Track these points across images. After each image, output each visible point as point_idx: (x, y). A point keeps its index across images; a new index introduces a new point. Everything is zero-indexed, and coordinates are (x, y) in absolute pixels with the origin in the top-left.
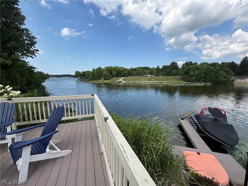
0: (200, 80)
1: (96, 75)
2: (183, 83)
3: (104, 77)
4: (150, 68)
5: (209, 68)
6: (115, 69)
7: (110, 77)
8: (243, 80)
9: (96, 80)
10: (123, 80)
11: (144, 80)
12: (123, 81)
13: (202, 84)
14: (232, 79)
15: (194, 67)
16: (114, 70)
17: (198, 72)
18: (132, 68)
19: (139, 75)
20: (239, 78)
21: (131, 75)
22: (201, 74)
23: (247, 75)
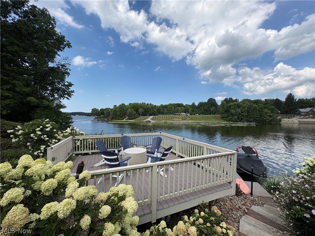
0: (243, 119)
1: (118, 113)
2: (223, 123)
3: (129, 116)
4: (184, 105)
5: (251, 105)
6: (142, 106)
7: (136, 116)
8: (290, 120)
9: (118, 120)
10: (152, 119)
11: (177, 119)
12: (152, 121)
13: (245, 124)
14: (278, 118)
15: (235, 105)
16: (140, 108)
17: (239, 110)
18: (162, 105)
19: (172, 113)
20: (286, 117)
21: (162, 113)
22: (243, 112)
23: (295, 114)
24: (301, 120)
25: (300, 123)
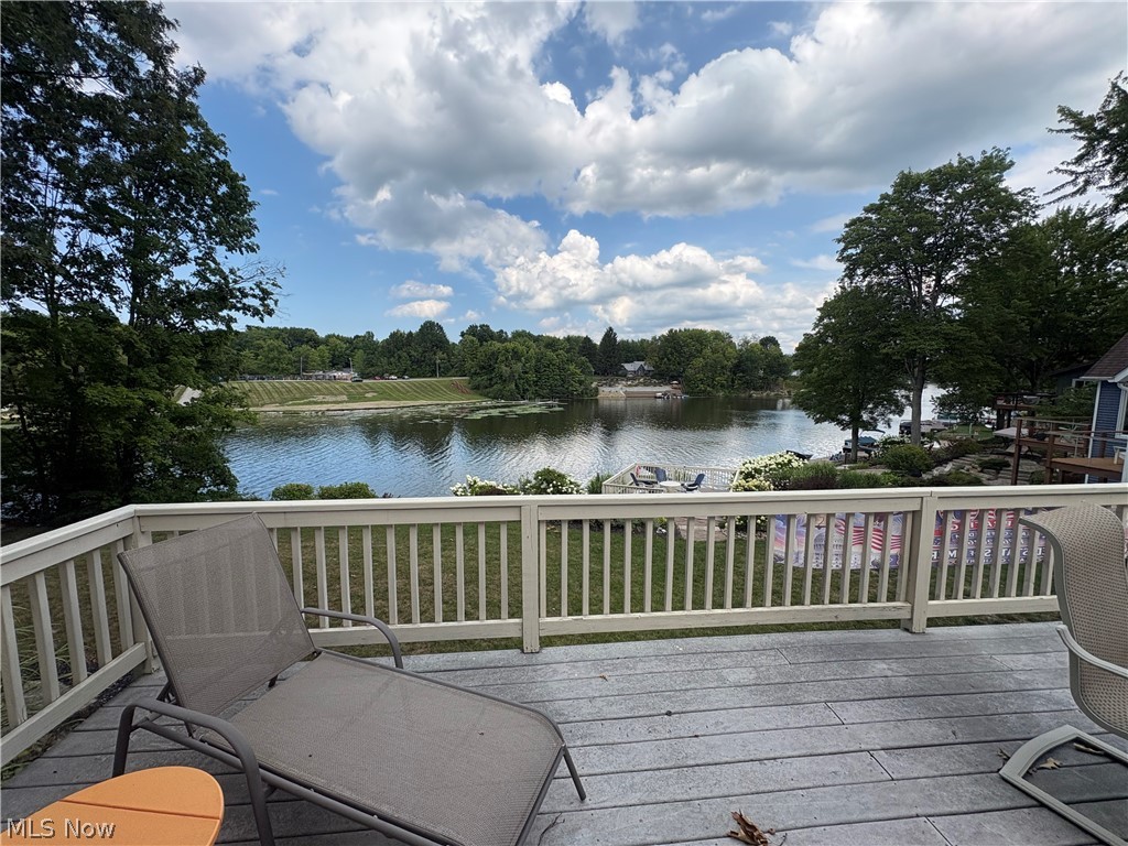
0: (527, 390)
14: (593, 386)
17: (518, 367)
19: (284, 373)
20: (606, 384)
22: (526, 373)
23: (618, 375)
24: (629, 389)
25: (629, 396)
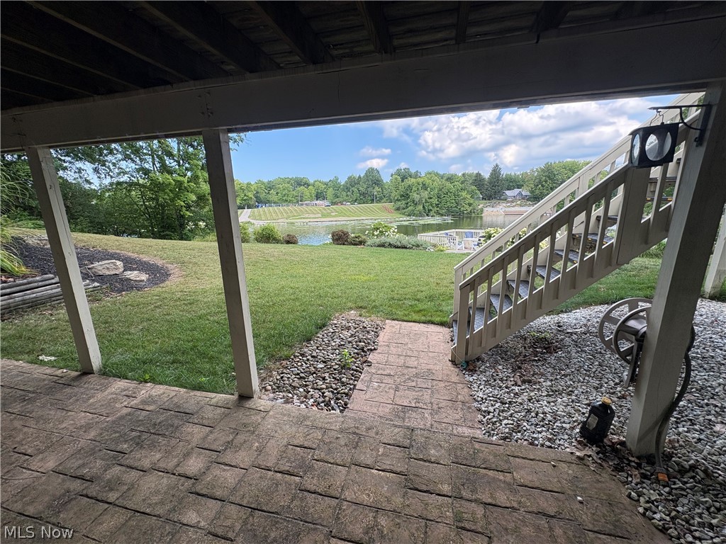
0: (431, 210)
5: (443, 185)
8: (495, 209)
14: (479, 207)
15: (418, 183)
17: (425, 194)
19: (291, 202)
21: (265, 203)
22: (431, 198)
23: (500, 199)
24: (507, 209)
25: (506, 214)
